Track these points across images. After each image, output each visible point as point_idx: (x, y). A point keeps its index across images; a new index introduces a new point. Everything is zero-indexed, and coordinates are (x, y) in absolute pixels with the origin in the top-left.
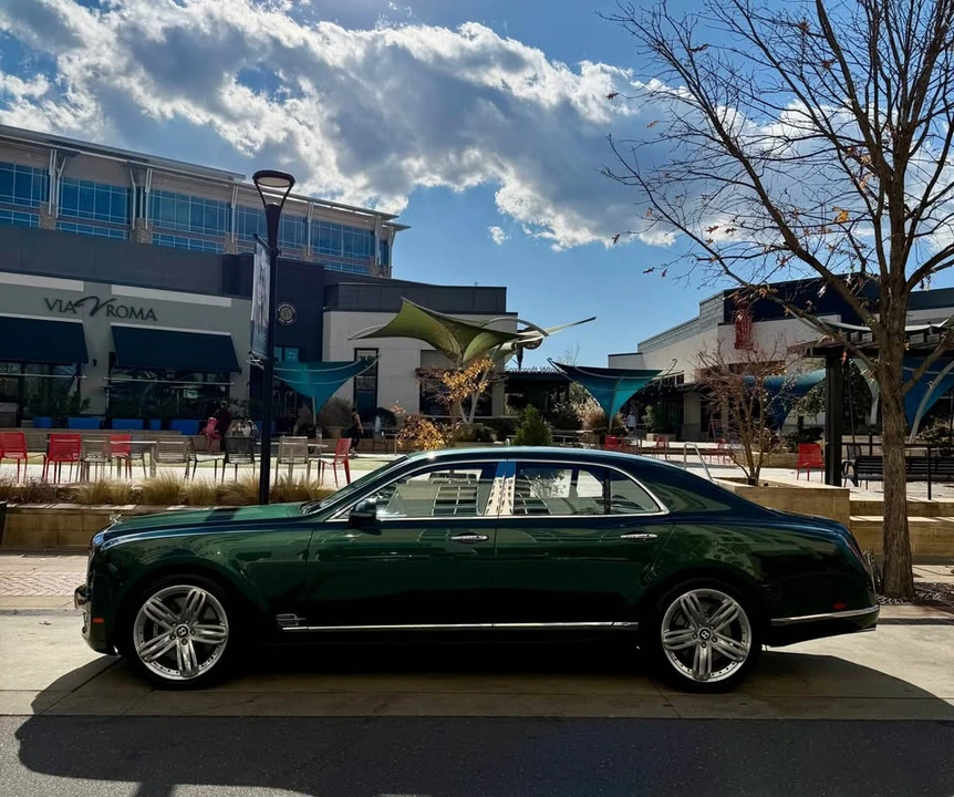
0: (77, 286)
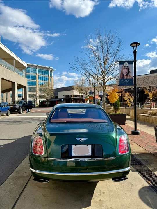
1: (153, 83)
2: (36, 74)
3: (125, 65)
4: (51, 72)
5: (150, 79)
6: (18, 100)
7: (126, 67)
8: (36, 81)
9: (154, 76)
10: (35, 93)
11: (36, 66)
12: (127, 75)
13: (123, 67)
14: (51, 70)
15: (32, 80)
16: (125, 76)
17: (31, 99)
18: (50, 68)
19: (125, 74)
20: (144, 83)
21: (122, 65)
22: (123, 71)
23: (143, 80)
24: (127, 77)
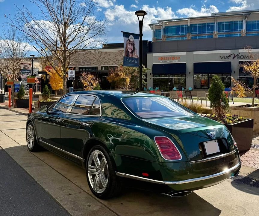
0: (229, 51)
1: (107, 62)
3: (130, 38)
5: (103, 56)
7: (131, 42)
9: (109, 53)
12: (132, 52)
13: (128, 40)
16: (130, 53)
19: (130, 51)
20: (94, 60)
21: (127, 39)
22: (128, 46)
23: (94, 56)
24: (132, 55)
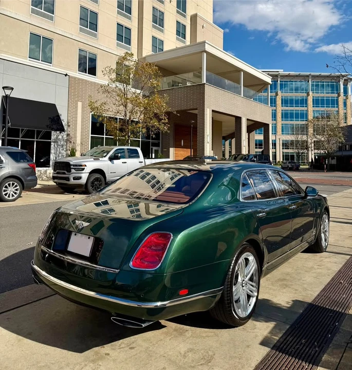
2: (308, 95)
4: (345, 85)
6: (256, 152)
8: (307, 111)
10: (305, 138)
11: (308, 76)
14: (345, 80)
15: (297, 108)
17: (290, 151)
18: (343, 76)
